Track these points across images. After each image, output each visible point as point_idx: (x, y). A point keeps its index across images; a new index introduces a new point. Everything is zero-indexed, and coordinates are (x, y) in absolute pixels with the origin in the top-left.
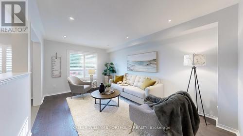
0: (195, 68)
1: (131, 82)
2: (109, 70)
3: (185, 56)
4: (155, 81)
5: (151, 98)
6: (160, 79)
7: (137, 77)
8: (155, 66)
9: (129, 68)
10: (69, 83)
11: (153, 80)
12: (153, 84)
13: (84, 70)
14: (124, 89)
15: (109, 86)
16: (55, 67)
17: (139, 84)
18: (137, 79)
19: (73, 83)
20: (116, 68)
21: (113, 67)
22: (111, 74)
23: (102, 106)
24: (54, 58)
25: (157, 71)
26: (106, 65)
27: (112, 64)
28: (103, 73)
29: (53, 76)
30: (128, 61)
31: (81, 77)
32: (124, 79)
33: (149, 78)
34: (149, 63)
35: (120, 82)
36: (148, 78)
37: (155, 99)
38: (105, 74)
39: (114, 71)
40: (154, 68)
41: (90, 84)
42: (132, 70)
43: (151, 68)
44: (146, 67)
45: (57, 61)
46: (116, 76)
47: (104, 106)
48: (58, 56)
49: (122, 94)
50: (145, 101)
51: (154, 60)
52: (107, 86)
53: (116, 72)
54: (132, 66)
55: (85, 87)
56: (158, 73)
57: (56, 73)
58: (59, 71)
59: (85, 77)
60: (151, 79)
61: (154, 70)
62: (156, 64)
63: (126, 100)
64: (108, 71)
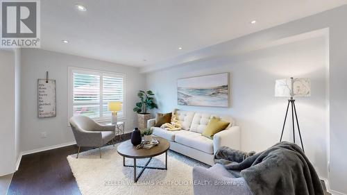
0: (292, 101)
1: (185, 124)
2: (146, 104)
3: (277, 81)
4: (227, 122)
5: (226, 153)
6: (234, 119)
7: (196, 114)
8: (226, 97)
9: (180, 100)
10: (74, 128)
11: (224, 121)
12: (225, 127)
13: (101, 103)
14: (174, 137)
15: (150, 133)
16: (45, 99)
17: (201, 127)
18: (196, 119)
19: (81, 127)
20: (158, 100)
21: (152, 98)
22: (149, 111)
23: (139, 170)
24: (43, 82)
25: (230, 105)
26: (141, 94)
27: (150, 92)
28: (135, 109)
29: (40, 116)
30: (178, 89)
31: (94, 117)
32: (173, 119)
33: (216, 116)
34: (216, 92)
35: (166, 124)
36: (214, 118)
37: (234, 155)
38: (139, 111)
39: (153, 105)
40: (225, 99)
41: (112, 129)
42: (185, 104)
43: (219, 100)
44: (210, 99)
45: (49, 88)
46: (159, 114)
47: (141, 169)
48: (49, 78)
49: (173, 147)
50: (215, 158)
51: (224, 87)
52: (145, 133)
53: (157, 107)
54: (187, 96)
55: (104, 134)
56: (230, 109)
57: (46, 109)
58: (53, 105)
59: (102, 116)
60: (219, 119)
61: (224, 104)
62: (227, 94)
63: (178, 156)
64: (144, 105)
